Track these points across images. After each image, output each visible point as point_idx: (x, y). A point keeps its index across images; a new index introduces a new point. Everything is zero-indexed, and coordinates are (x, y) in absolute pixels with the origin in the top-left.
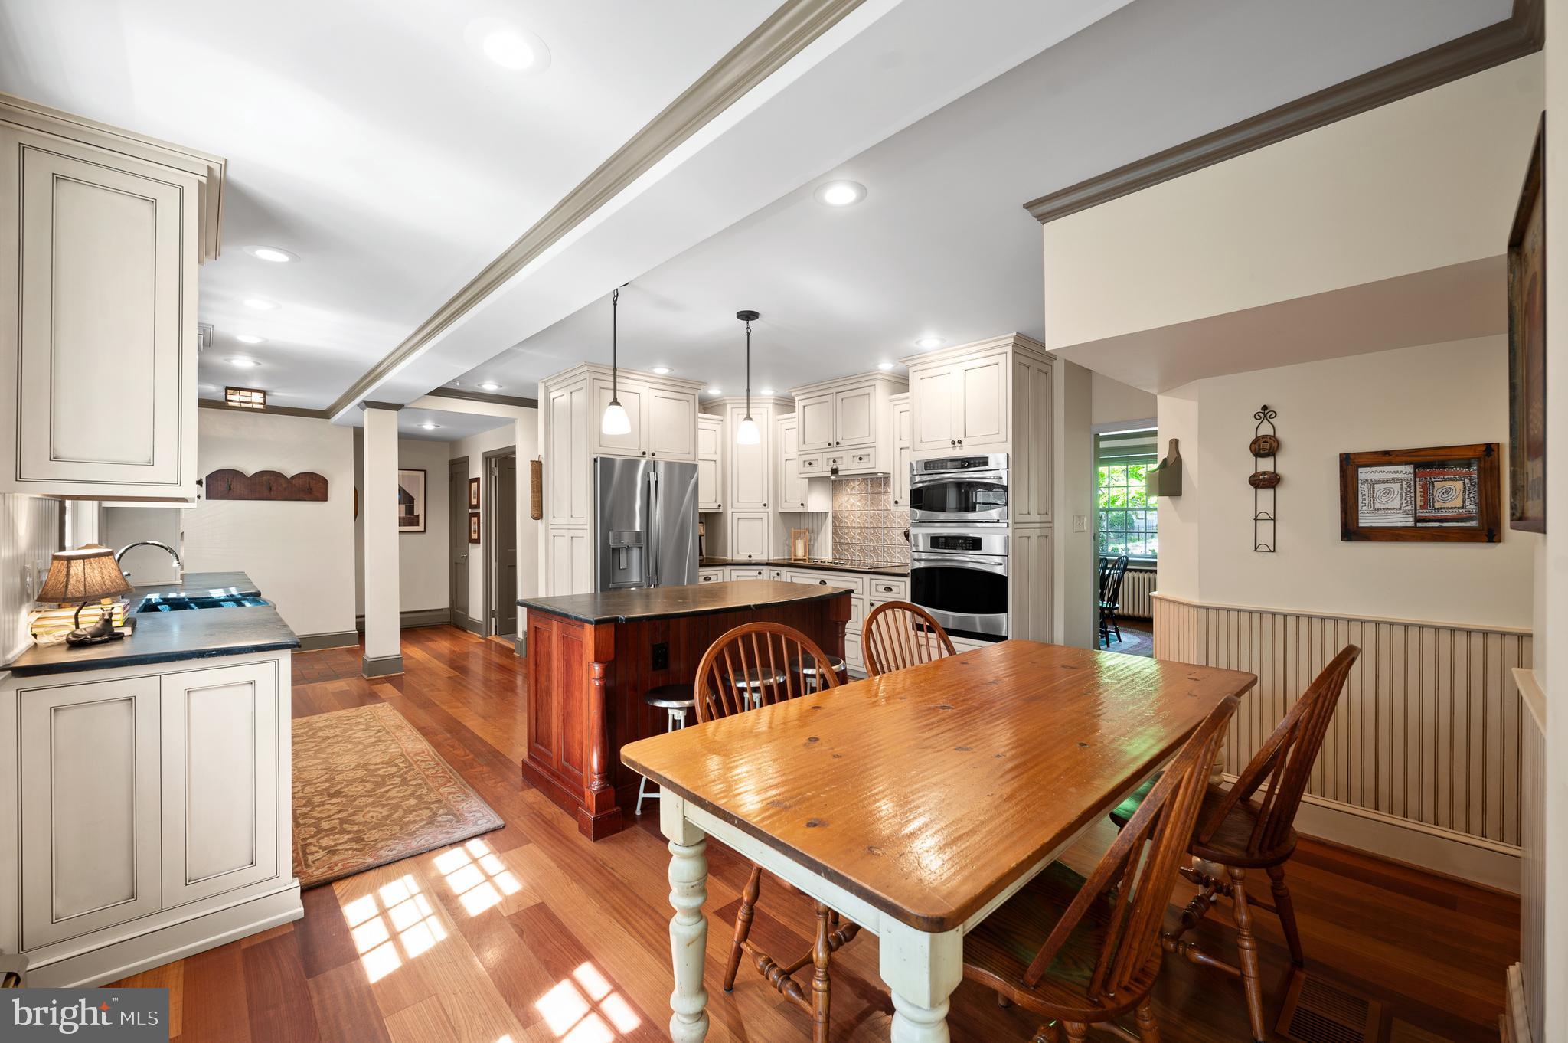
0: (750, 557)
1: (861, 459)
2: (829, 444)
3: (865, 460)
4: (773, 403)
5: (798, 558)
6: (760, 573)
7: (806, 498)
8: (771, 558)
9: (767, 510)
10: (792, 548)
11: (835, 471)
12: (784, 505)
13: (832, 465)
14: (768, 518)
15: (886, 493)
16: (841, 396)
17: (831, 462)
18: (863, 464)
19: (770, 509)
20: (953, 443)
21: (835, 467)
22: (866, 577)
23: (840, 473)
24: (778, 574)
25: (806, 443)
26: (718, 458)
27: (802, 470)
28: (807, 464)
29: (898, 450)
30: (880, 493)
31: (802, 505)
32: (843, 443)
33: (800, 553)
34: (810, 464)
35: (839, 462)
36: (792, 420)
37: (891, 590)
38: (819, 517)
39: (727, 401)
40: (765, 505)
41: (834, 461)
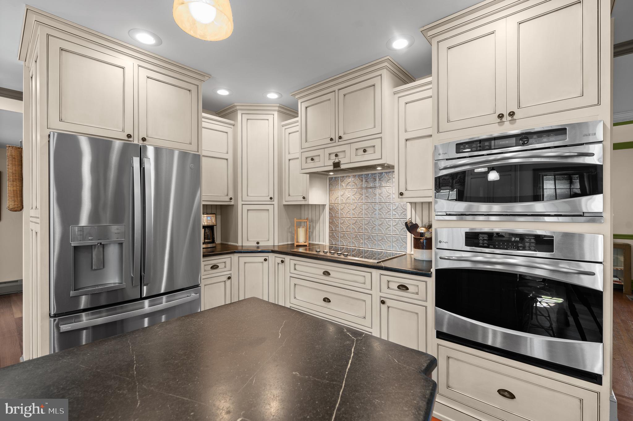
0: (258, 243)
1: (365, 151)
2: (331, 139)
3: (369, 151)
4: (279, 111)
5: (300, 244)
6: (265, 260)
7: (307, 192)
8: (276, 244)
9: (273, 203)
10: (294, 235)
11: (337, 165)
12: (288, 198)
13: (334, 159)
14: (274, 209)
15: (380, 187)
16: (342, 92)
17: (333, 156)
18: (367, 157)
19: (276, 202)
20: (501, 116)
21: (337, 161)
22: (374, 271)
23: (343, 167)
24: (282, 262)
25: (308, 140)
26: (230, 156)
27: (305, 166)
28: (309, 160)
29: (402, 142)
30: (375, 187)
31: (304, 198)
32: (345, 137)
33: (302, 240)
34: (312, 159)
35: (341, 155)
36: (296, 124)
37: (407, 289)
38: (317, 209)
39: (238, 108)
40: (271, 198)
41: (336, 155)
